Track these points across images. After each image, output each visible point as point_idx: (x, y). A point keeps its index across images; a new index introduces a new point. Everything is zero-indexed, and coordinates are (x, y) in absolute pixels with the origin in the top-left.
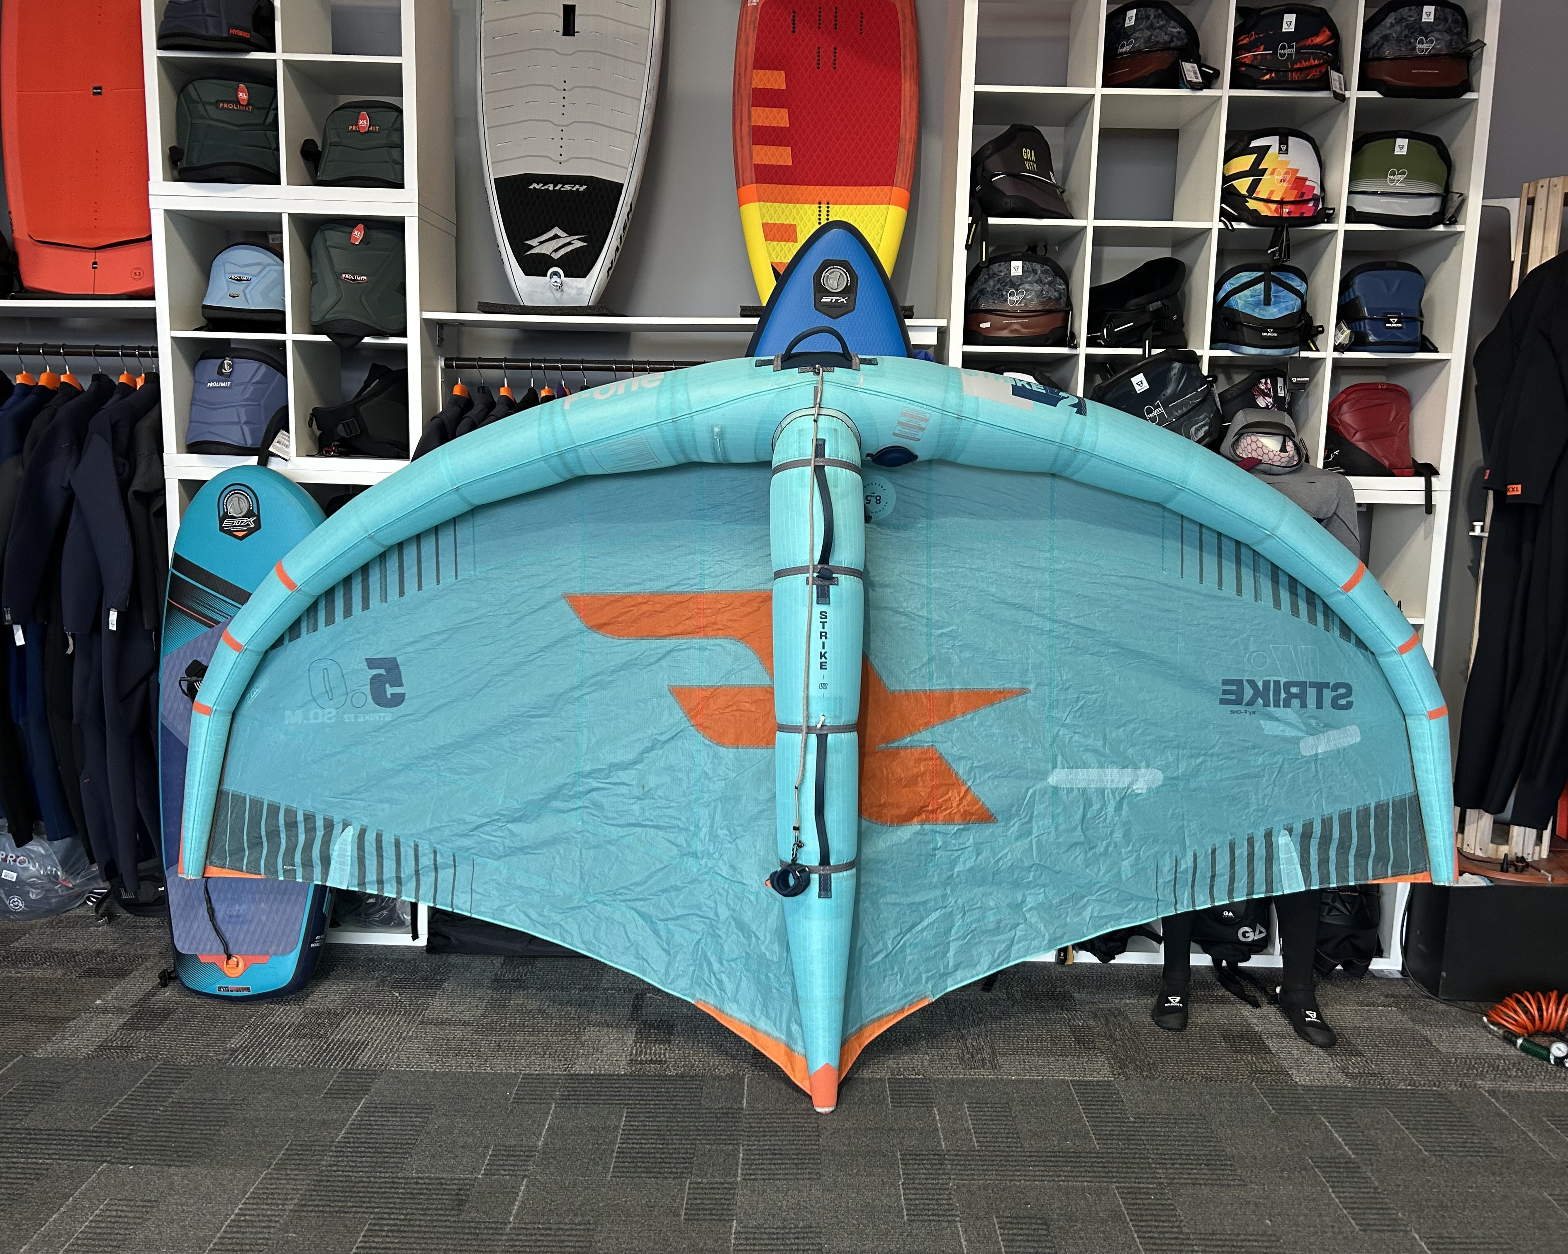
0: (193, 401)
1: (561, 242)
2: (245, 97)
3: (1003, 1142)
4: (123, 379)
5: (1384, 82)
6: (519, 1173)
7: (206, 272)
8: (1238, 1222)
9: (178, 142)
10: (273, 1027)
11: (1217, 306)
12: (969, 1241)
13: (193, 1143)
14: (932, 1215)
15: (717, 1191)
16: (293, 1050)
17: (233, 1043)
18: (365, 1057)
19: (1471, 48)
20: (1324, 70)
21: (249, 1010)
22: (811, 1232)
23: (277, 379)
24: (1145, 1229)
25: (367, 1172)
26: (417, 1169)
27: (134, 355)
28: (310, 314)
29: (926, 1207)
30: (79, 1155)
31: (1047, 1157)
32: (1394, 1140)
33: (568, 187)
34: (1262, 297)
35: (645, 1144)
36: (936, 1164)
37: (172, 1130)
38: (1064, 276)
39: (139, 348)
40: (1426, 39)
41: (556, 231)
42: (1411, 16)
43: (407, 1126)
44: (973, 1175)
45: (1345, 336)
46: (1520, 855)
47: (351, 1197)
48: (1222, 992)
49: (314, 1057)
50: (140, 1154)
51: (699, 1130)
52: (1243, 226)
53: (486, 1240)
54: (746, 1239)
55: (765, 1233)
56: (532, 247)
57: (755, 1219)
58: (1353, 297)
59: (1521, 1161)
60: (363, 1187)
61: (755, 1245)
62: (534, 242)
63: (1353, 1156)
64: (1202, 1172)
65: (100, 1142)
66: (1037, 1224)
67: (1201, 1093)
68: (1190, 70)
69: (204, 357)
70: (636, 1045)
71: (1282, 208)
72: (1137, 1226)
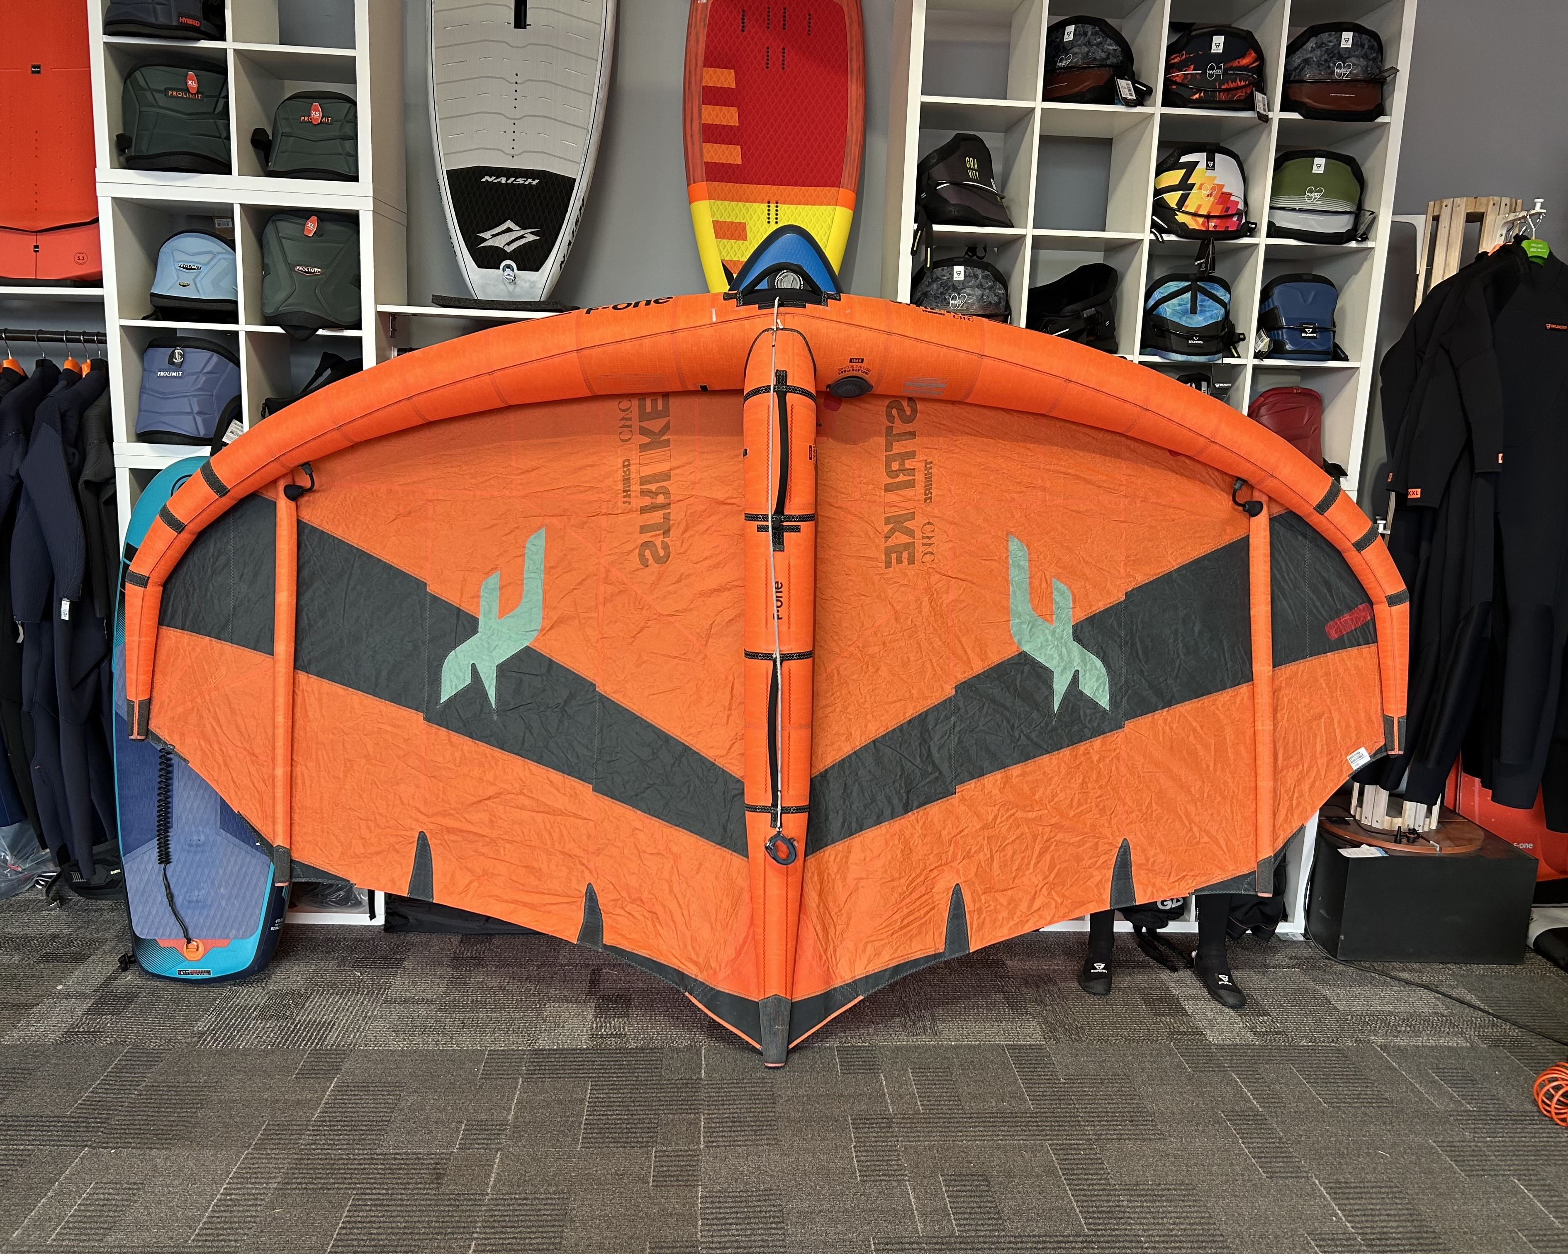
0: (142, 390)
1: (514, 235)
2: (195, 85)
3: (945, 1105)
4: (67, 365)
5: (1305, 104)
6: (492, 1146)
7: (153, 260)
8: (1159, 1173)
9: (125, 128)
10: (239, 1009)
11: (1147, 313)
12: (917, 1198)
13: (171, 1126)
14: (883, 1175)
15: (681, 1158)
16: (260, 1031)
17: (200, 1026)
18: (333, 1037)
19: (1386, 74)
20: (1249, 92)
21: (213, 992)
22: (772, 1194)
23: (228, 369)
24: (1076, 1182)
25: (346, 1149)
26: (393, 1145)
27: (79, 341)
28: (262, 305)
29: (877, 1168)
30: (60, 1141)
31: (986, 1117)
32: (1297, 1094)
33: (520, 181)
34: (1189, 306)
35: (611, 1115)
36: (884, 1128)
37: (149, 1113)
38: (1002, 280)
39: (84, 334)
40: (1344, 63)
41: (509, 224)
42: (1330, 42)
43: (381, 1103)
44: (919, 1137)
45: (1264, 344)
46: (1412, 827)
47: (333, 1174)
48: (1142, 957)
49: (283, 1038)
50: (120, 1138)
51: (662, 1101)
52: (1173, 238)
53: (466, 1211)
54: (712, 1202)
55: (729, 1197)
56: (485, 240)
57: (719, 1184)
58: (1272, 306)
59: (1409, 1111)
60: (344, 1164)
61: (720, 1208)
62: (486, 235)
63: (1260, 1109)
64: (1126, 1128)
65: (79, 1127)
66: (979, 1181)
67: (1124, 1055)
68: (1125, 87)
69: (152, 345)
70: (596, 1020)
71: (1208, 222)
72: (1069, 1179)
